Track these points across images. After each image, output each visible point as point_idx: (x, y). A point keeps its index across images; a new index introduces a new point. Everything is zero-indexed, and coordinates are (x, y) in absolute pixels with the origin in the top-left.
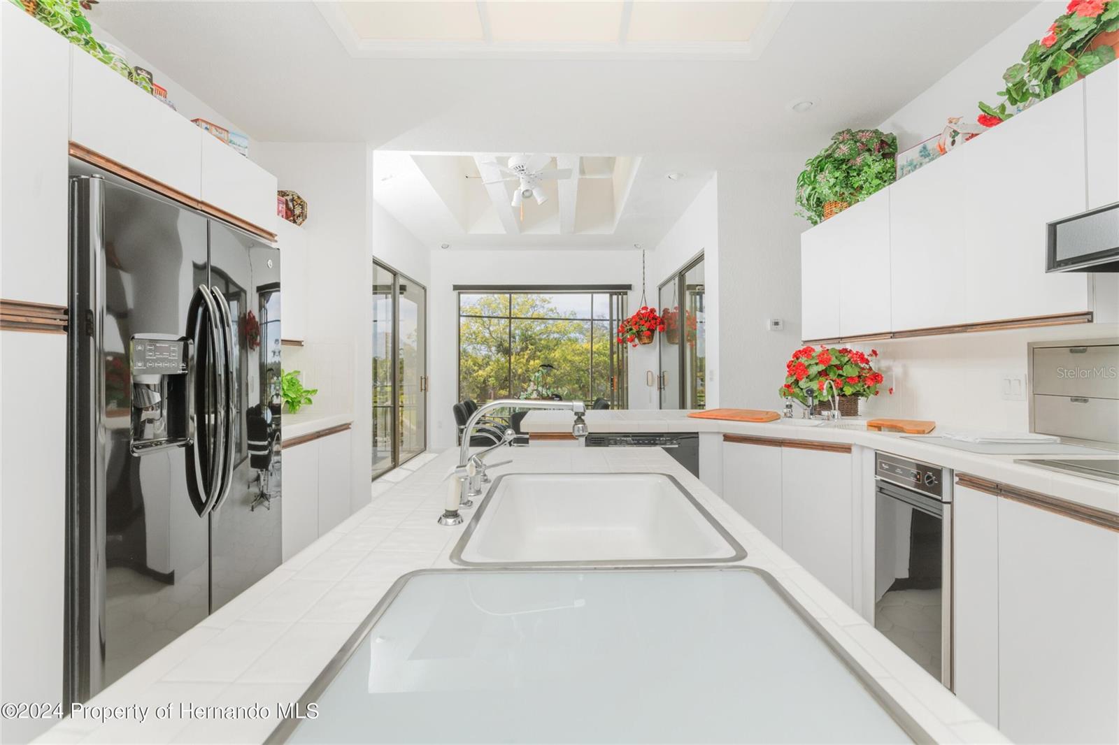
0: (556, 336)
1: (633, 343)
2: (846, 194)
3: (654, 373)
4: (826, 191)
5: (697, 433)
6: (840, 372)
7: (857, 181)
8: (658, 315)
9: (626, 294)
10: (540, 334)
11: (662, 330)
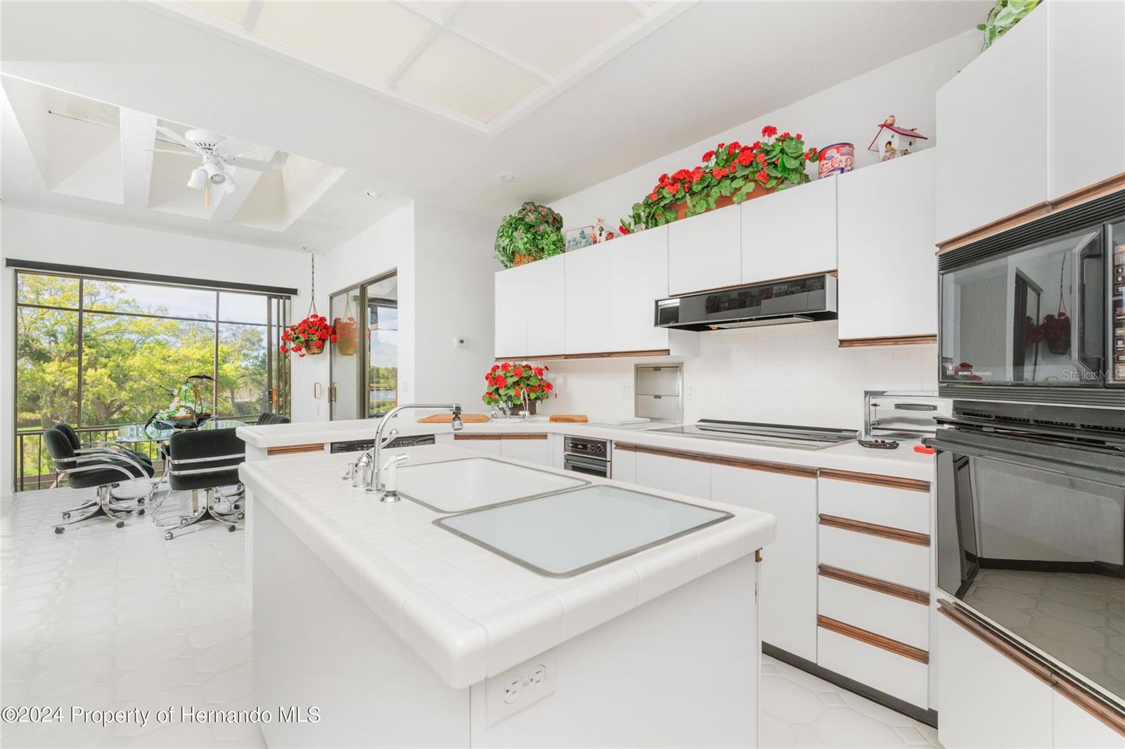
0: (134, 337)
1: (300, 353)
2: (533, 251)
3: (323, 385)
4: (521, 246)
5: (433, 435)
6: (529, 382)
7: (543, 243)
8: (329, 324)
9: (289, 298)
10: (107, 333)
11: (333, 341)
